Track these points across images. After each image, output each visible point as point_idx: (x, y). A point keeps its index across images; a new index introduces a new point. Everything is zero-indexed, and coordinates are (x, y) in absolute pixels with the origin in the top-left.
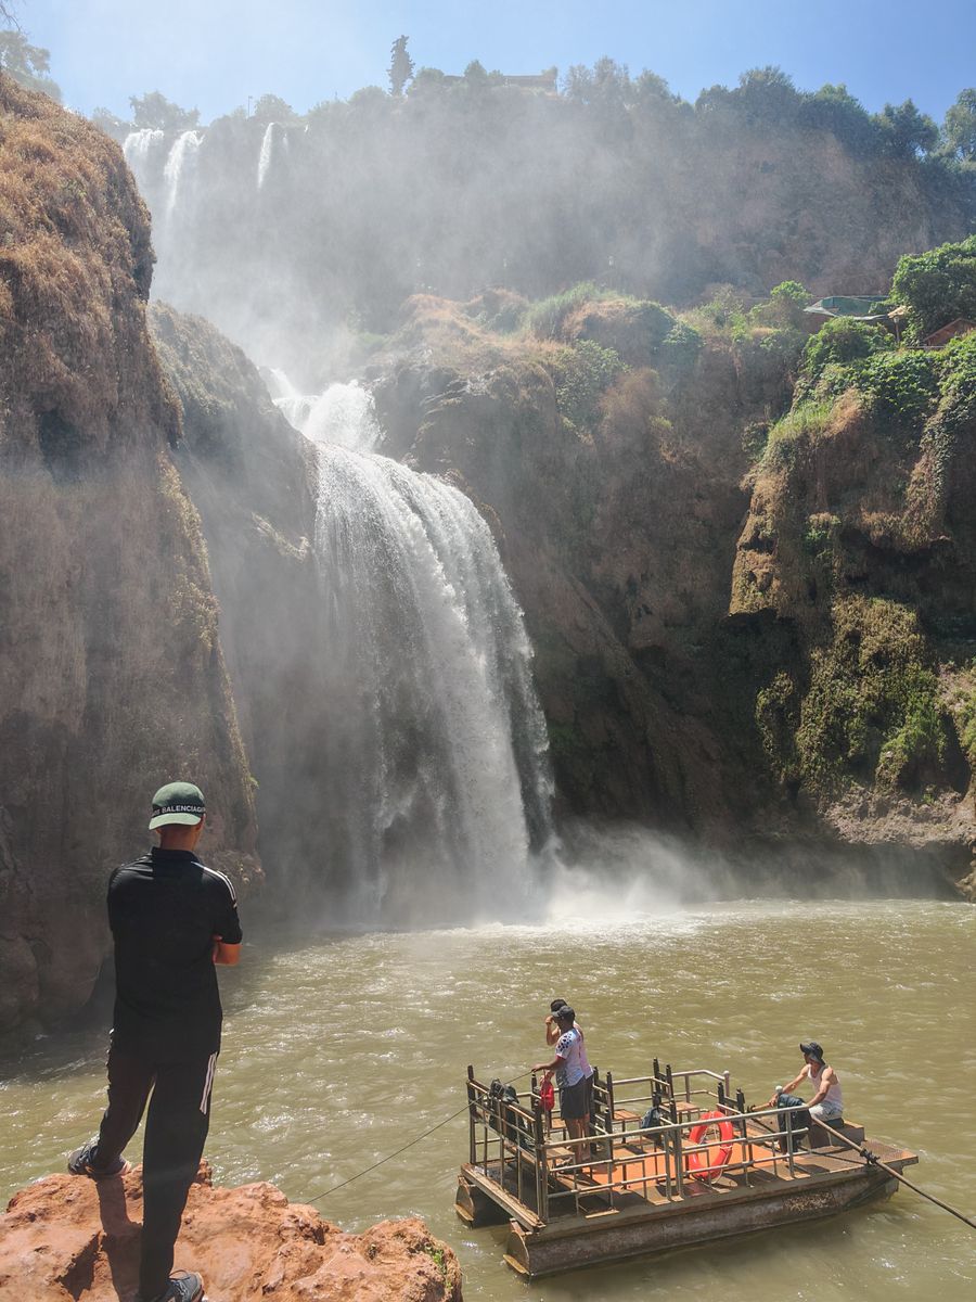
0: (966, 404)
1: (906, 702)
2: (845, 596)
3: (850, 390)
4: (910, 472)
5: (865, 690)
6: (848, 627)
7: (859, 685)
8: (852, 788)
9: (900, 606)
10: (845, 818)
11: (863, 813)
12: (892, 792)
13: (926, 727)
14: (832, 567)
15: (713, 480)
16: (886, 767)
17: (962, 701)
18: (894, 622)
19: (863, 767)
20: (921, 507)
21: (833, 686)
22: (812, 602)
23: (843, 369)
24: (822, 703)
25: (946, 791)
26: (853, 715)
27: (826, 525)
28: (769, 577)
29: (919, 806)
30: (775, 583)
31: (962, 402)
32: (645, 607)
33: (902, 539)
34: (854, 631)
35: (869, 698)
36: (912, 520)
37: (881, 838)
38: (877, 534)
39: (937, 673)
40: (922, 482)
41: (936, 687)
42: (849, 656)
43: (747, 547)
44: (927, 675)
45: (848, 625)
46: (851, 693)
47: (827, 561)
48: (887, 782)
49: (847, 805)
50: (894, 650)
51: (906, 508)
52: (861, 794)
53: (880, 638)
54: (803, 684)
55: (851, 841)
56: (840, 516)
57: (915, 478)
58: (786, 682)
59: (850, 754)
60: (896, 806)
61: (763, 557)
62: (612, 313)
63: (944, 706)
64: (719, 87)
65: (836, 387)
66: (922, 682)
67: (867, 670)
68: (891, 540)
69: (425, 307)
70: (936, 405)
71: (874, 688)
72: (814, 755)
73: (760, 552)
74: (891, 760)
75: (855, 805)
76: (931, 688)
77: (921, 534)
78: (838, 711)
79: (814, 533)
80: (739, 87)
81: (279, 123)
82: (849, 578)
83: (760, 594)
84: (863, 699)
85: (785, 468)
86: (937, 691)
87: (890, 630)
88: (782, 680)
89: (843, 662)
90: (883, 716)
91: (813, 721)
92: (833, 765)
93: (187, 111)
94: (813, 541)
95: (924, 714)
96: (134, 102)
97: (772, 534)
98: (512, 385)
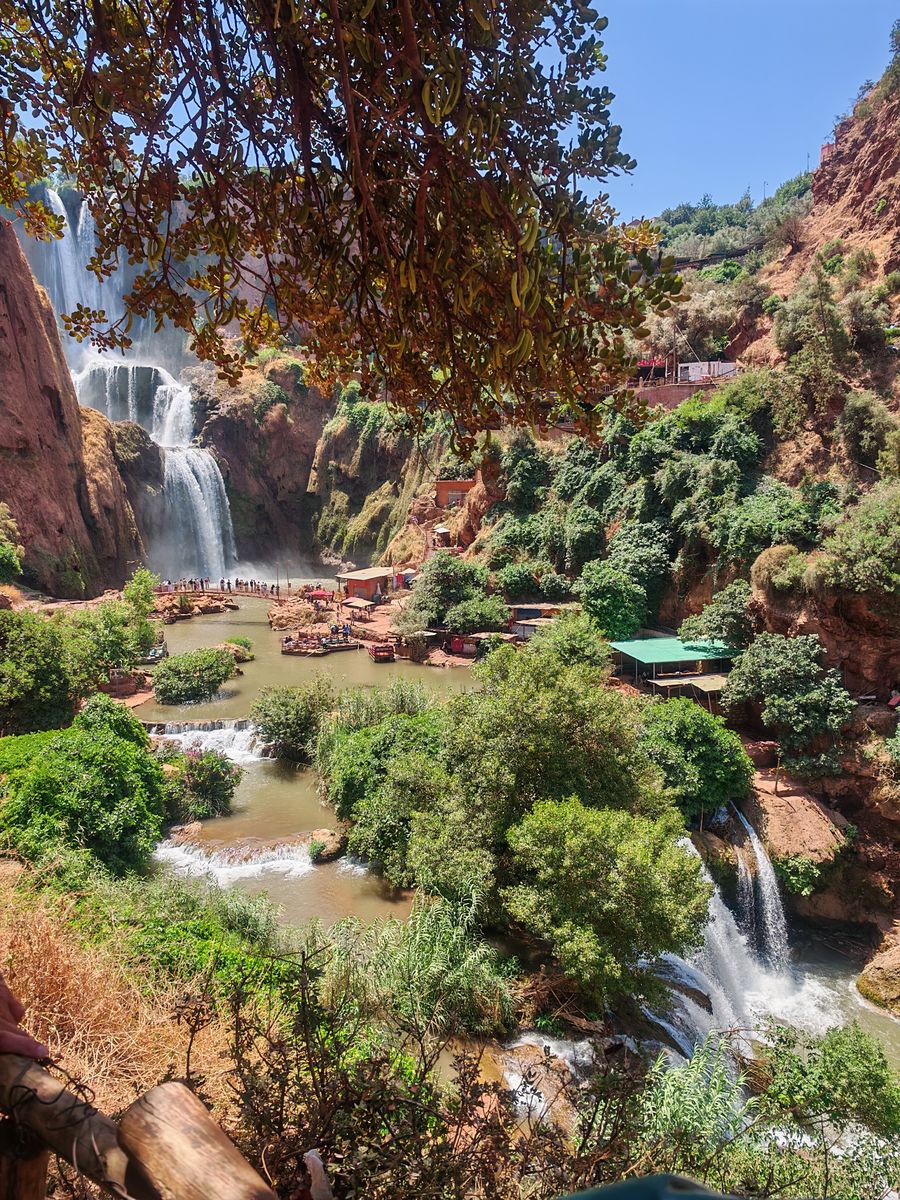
1: (340, 526)
2: (334, 490)
3: (346, 416)
4: (355, 451)
7: (332, 519)
8: (325, 549)
9: (345, 495)
11: (326, 556)
13: (342, 533)
14: (333, 480)
16: (332, 544)
18: (343, 500)
20: (355, 464)
21: (326, 518)
22: (326, 491)
24: (323, 522)
26: (328, 527)
27: (332, 465)
28: (316, 481)
30: (318, 483)
32: (282, 486)
33: (349, 474)
34: (334, 501)
35: (333, 523)
36: (352, 469)
38: (344, 471)
40: (357, 456)
43: (313, 469)
44: (347, 518)
45: (333, 499)
46: (330, 520)
47: (331, 478)
50: (341, 509)
51: (351, 464)
53: (339, 504)
54: (320, 516)
56: (336, 463)
57: (355, 454)
59: (326, 539)
61: (315, 473)
62: (280, 367)
63: (346, 528)
65: (343, 414)
66: (345, 520)
67: (334, 514)
68: (347, 474)
70: (363, 430)
71: (334, 520)
77: (353, 473)
78: (325, 526)
79: (329, 467)
82: (336, 484)
83: (313, 486)
84: (331, 523)
85: (325, 443)
86: (346, 523)
87: (341, 502)
88: (315, 514)
89: (330, 511)
90: (334, 530)
91: (320, 528)
92: (322, 542)
94: (328, 470)
95: (343, 530)
97: (318, 466)
98: (235, 410)
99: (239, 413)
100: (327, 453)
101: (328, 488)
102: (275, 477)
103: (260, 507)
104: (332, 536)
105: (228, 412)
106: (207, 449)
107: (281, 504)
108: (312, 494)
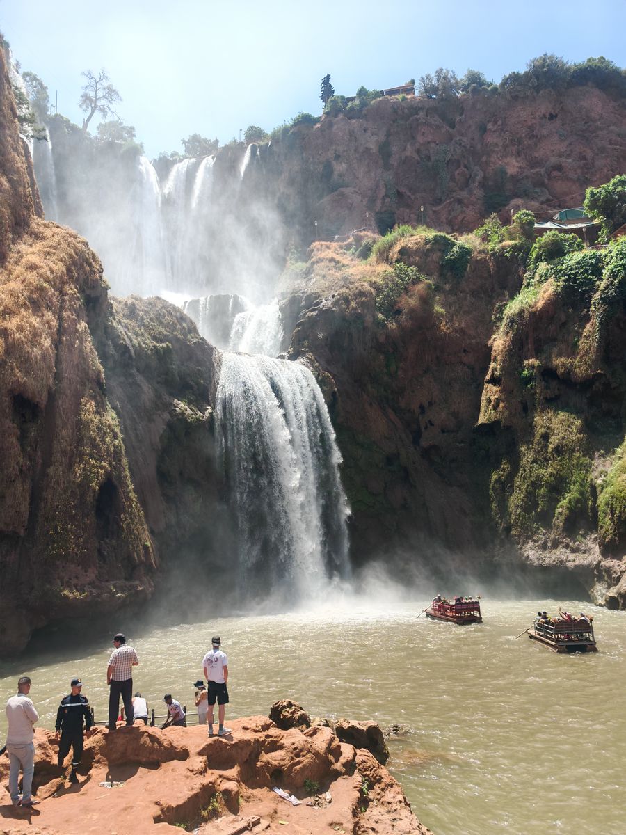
0: (614, 285)
1: (572, 477)
2: (542, 411)
3: (550, 280)
4: (583, 330)
5: (550, 470)
6: (542, 430)
7: (547, 467)
8: (540, 531)
9: (573, 416)
10: (533, 550)
11: (544, 547)
12: (560, 534)
13: (582, 493)
14: (536, 393)
15: (474, 340)
16: (558, 519)
17: (603, 476)
18: (569, 427)
19: (545, 519)
20: (587, 352)
21: (531, 467)
22: (524, 415)
23: (547, 266)
24: (525, 478)
25: (592, 533)
26: (541, 486)
27: (533, 367)
28: (498, 401)
29: (574, 543)
30: (502, 405)
31: (611, 283)
32: (430, 422)
33: (575, 374)
34: (546, 432)
35: (551, 475)
36: (581, 362)
37: (551, 562)
38: (561, 371)
39: (592, 458)
40: (589, 336)
41: (590, 467)
42: (542, 449)
43: (488, 382)
44: (586, 460)
45: (543, 429)
46: (542, 471)
47: (533, 389)
48: (558, 528)
49: (536, 541)
50: (566, 445)
51: (578, 353)
52: (544, 535)
53: (558, 437)
54: (516, 467)
55: (535, 564)
56: (541, 361)
57: (585, 334)
58: (506, 466)
59: (539, 510)
60: (562, 542)
61: (495, 388)
62: (416, 243)
63: (592, 479)
64: (514, 73)
65: (543, 278)
66: (582, 464)
67: (552, 457)
68: (569, 374)
69: (318, 250)
70: (599, 286)
71: (554, 469)
72: (519, 510)
73: (495, 385)
74: (561, 514)
75: (540, 542)
76: (587, 468)
77: (587, 370)
78: (533, 484)
79: (525, 372)
80: (527, 70)
81: (255, 143)
82: (546, 399)
83: (493, 411)
84: (548, 476)
85: (511, 332)
86: (590, 470)
87: (565, 431)
88: (505, 465)
89: (539, 452)
90: (558, 487)
91: (520, 490)
92: (529, 518)
93: (212, 141)
94: (525, 377)
95: (581, 485)
96: (184, 142)
97: (500, 374)
98: (347, 300)
99: (353, 304)
100: (516, 350)
101: (527, 409)
102: (415, 407)
103: (390, 460)
104: (553, 502)
105: (334, 304)
106: (300, 360)
107: (426, 453)
108: (491, 427)
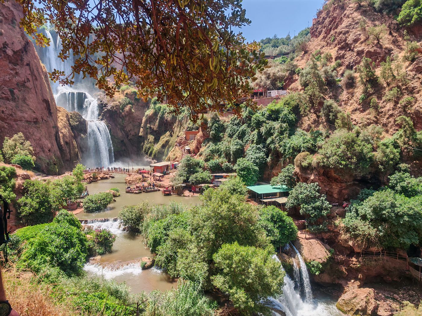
4: (156, 121)
9: (153, 136)
10: (144, 158)
15: (140, 118)
20: (156, 126)
21: (146, 144)
30: (143, 132)
32: (130, 134)
39: (154, 144)
42: (148, 141)
45: (149, 138)
47: (148, 130)
52: (146, 156)
56: (150, 125)
61: (142, 129)
62: (130, 92)
65: (152, 108)
68: (153, 129)
70: (159, 114)
71: (149, 145)
72: (143, 152)
77: (156, 129)
78: (146, 147)
79: (147, 127)
82: (150, 133)
85: (146, 118)
87: (152, 139)
88: (142, 143)
90: (149, 148)
95: (152, 149)
97: (143, 126)
99: (115, 108)
100: (146, 122)
101: (147, 134)
102: (128, 130)
103: (122, 141)
104: (148, 151)
105: (111, 108)
106: (103, 121)
107: (130, 140)
108: (141, 136)
